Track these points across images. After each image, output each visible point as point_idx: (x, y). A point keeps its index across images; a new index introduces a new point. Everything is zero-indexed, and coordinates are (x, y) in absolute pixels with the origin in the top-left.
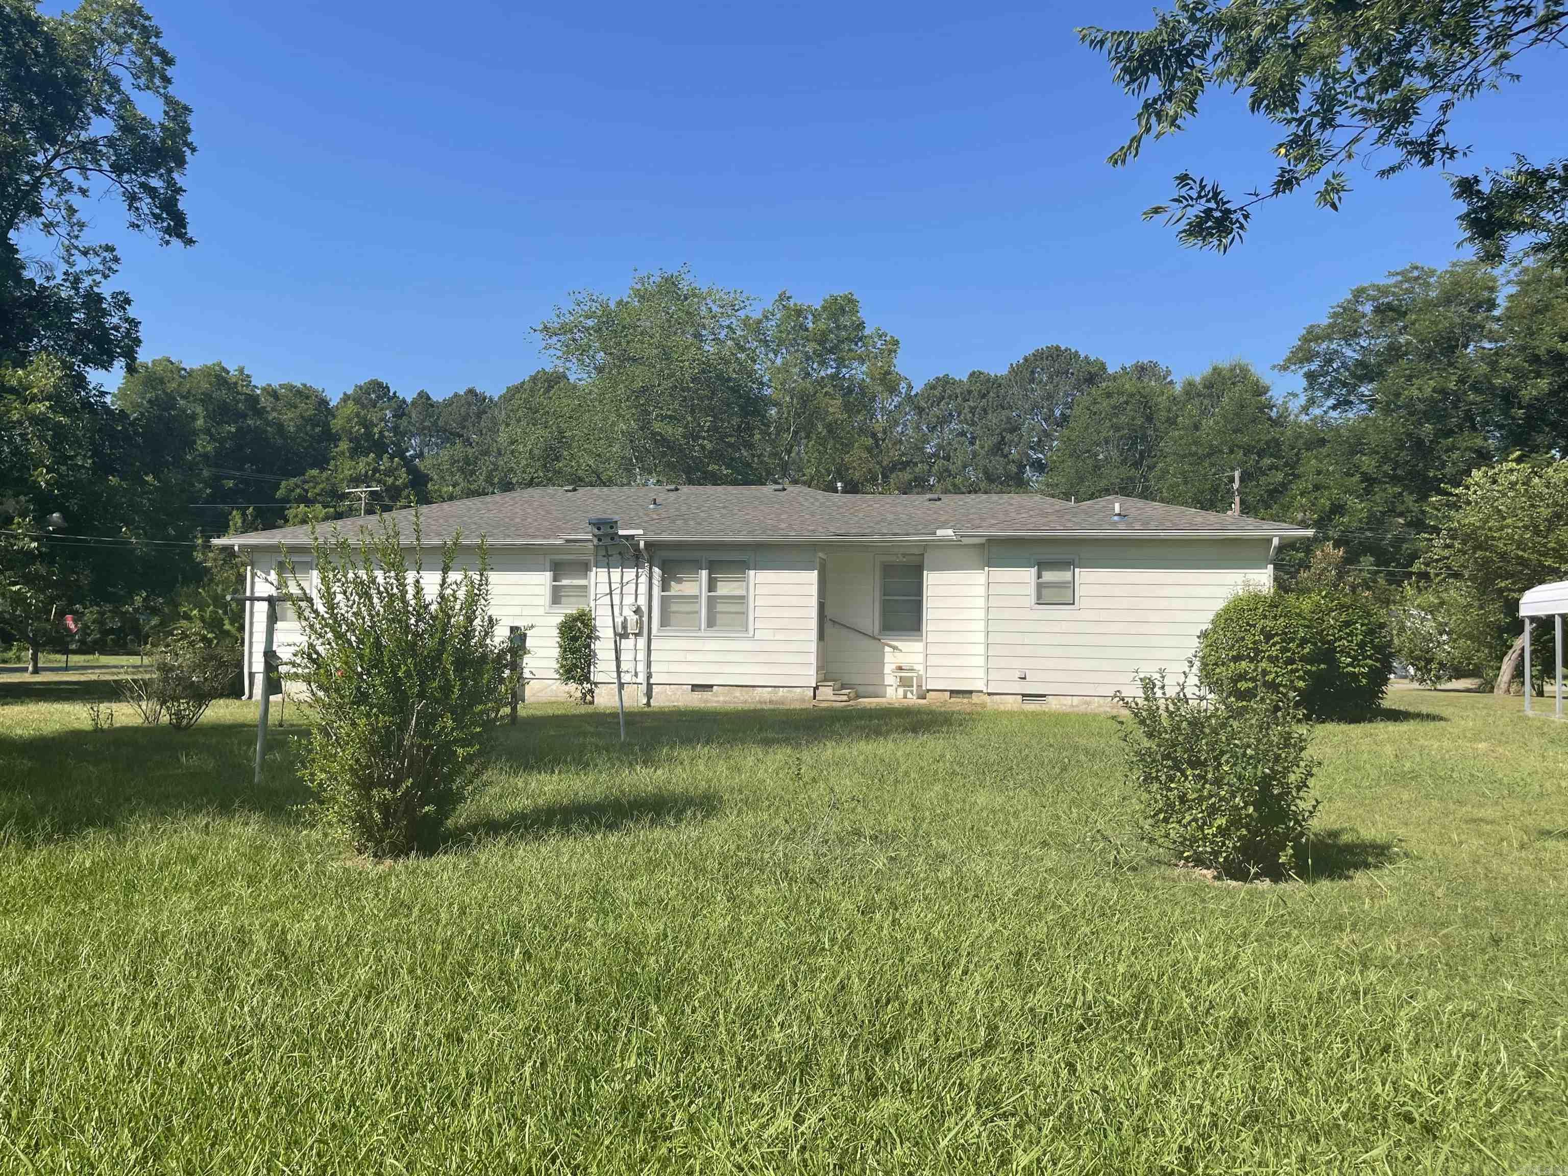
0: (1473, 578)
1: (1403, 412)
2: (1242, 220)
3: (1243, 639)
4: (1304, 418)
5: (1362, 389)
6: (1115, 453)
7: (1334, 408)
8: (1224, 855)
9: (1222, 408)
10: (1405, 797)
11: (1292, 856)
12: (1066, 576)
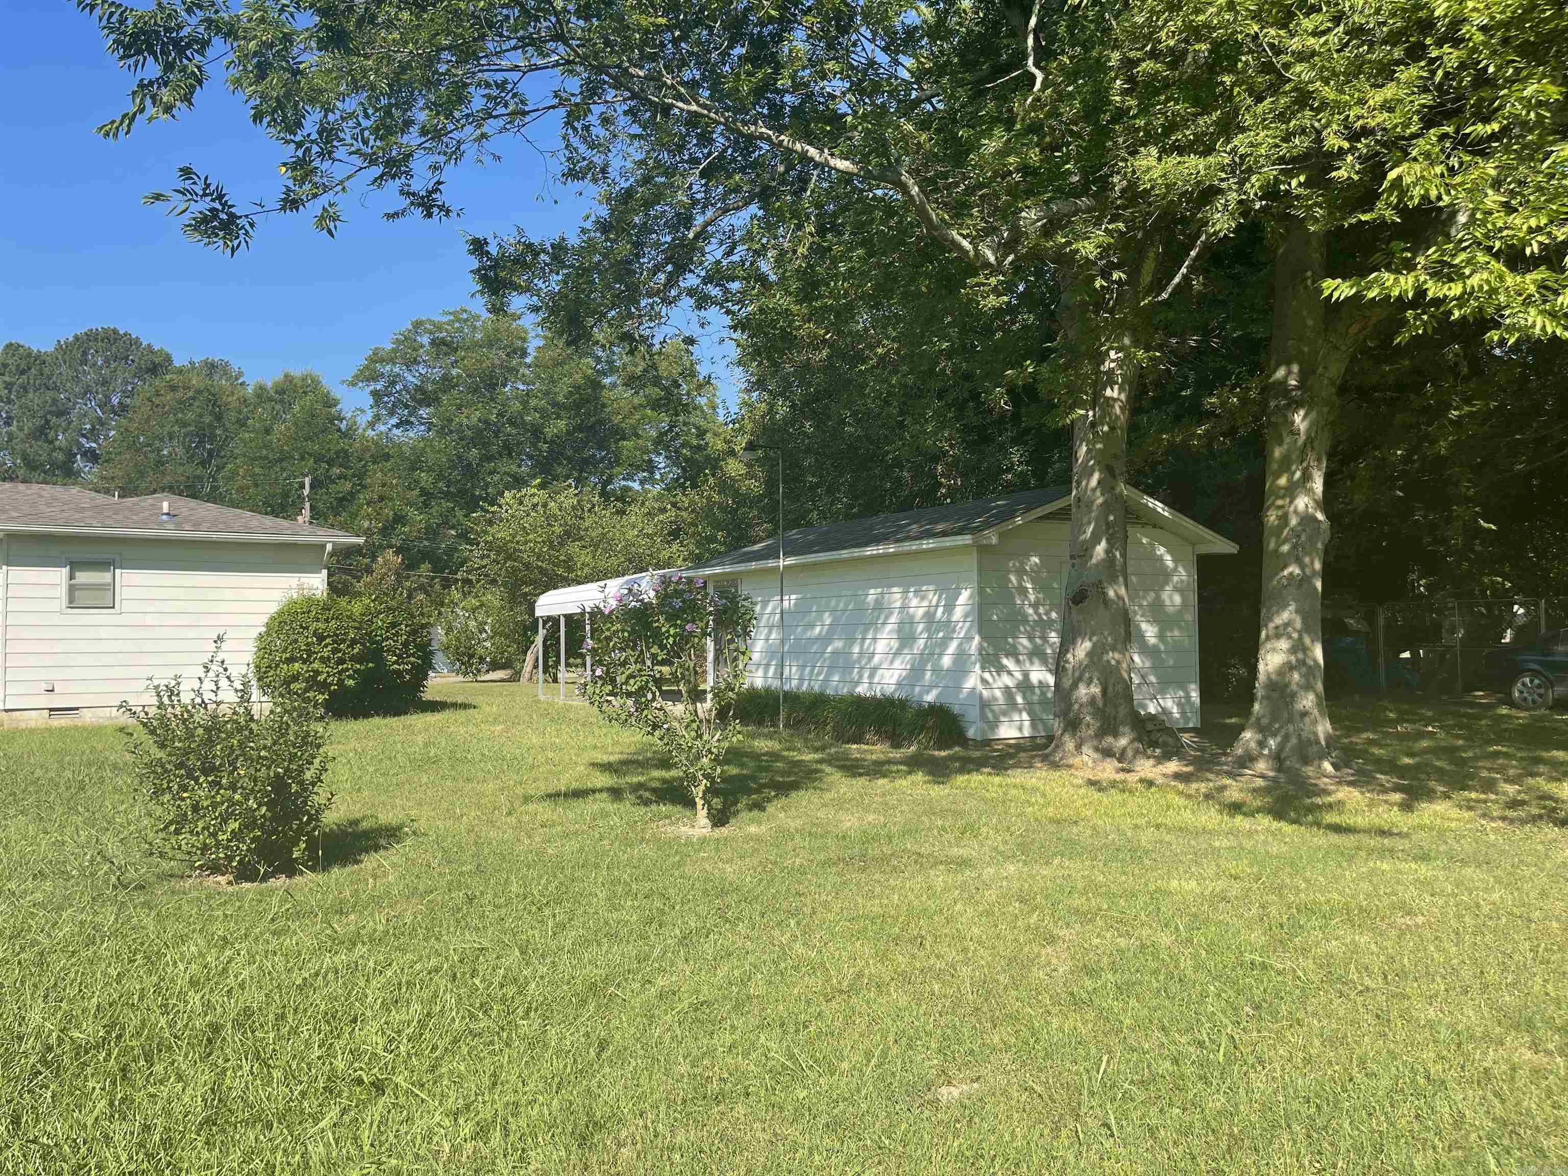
0: (505, 585)
1: (455, 436)
2: (247, 227)
3: (296, 641)
4: (370, 433)
5: (421, 412)
6: (180, 451)
7: (397, 426)
8: (238, 858)
9: (294, 415)
10: (425, 780)
11: (305, 849)
12: (106, 577)
